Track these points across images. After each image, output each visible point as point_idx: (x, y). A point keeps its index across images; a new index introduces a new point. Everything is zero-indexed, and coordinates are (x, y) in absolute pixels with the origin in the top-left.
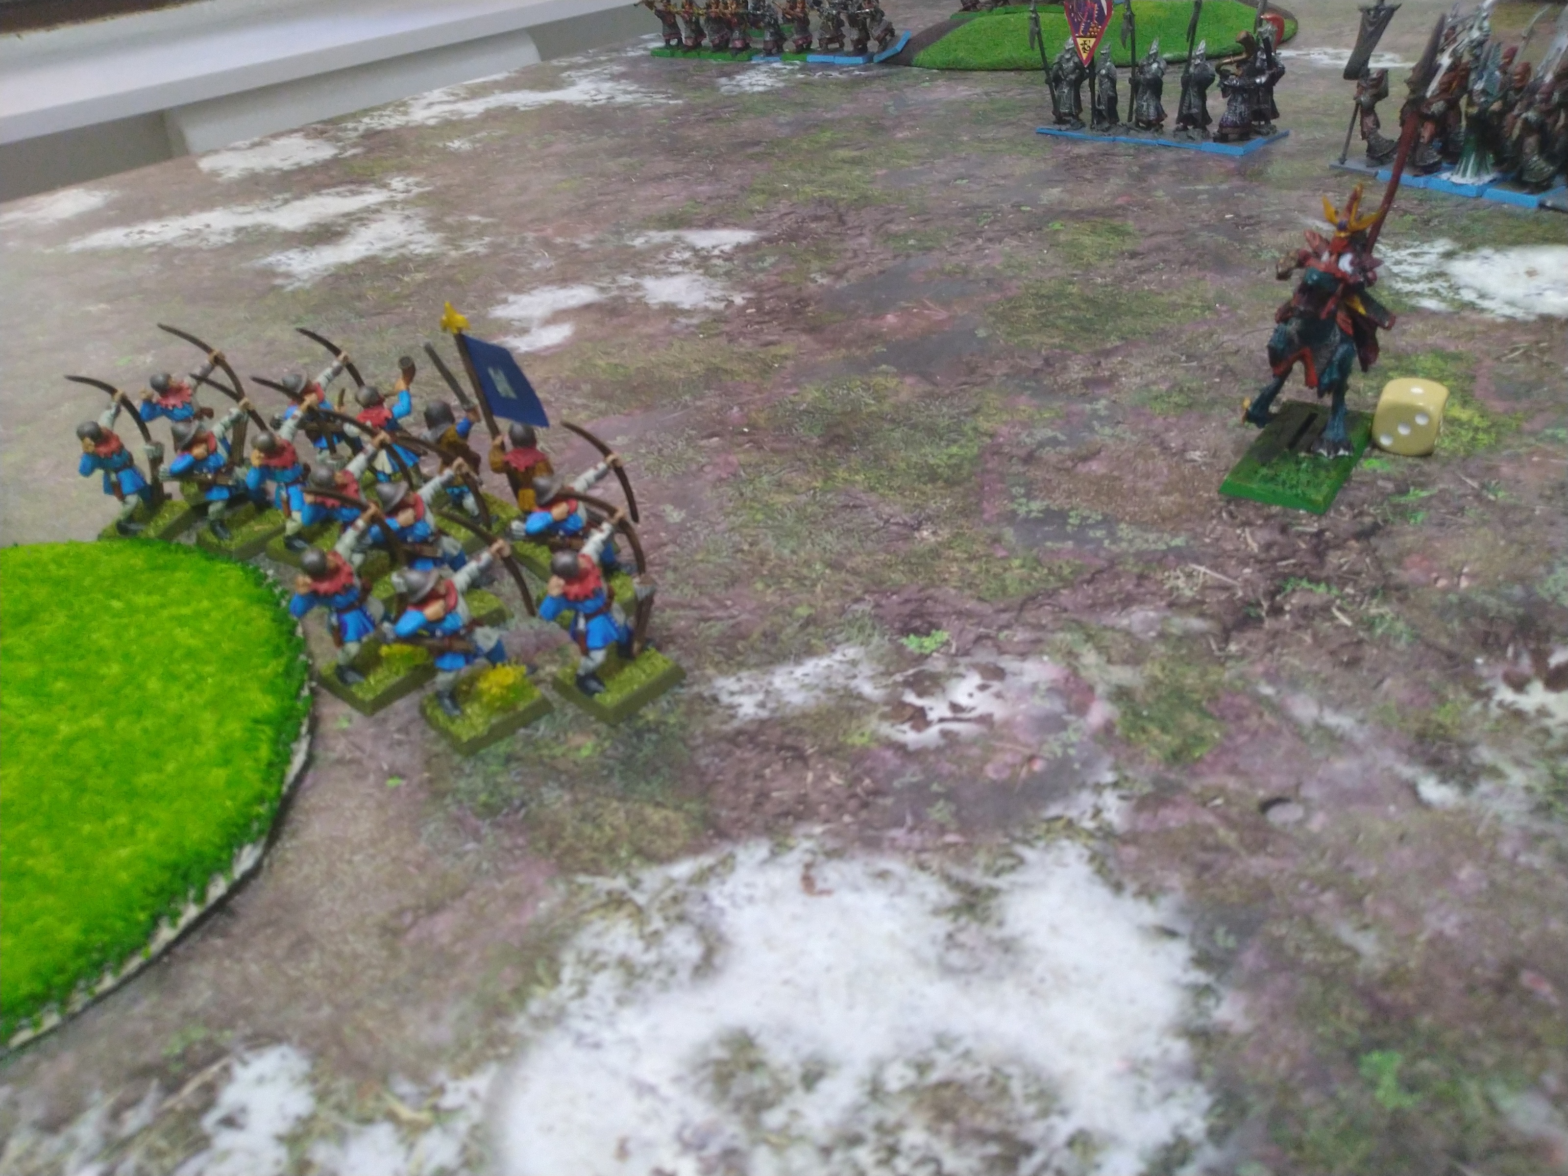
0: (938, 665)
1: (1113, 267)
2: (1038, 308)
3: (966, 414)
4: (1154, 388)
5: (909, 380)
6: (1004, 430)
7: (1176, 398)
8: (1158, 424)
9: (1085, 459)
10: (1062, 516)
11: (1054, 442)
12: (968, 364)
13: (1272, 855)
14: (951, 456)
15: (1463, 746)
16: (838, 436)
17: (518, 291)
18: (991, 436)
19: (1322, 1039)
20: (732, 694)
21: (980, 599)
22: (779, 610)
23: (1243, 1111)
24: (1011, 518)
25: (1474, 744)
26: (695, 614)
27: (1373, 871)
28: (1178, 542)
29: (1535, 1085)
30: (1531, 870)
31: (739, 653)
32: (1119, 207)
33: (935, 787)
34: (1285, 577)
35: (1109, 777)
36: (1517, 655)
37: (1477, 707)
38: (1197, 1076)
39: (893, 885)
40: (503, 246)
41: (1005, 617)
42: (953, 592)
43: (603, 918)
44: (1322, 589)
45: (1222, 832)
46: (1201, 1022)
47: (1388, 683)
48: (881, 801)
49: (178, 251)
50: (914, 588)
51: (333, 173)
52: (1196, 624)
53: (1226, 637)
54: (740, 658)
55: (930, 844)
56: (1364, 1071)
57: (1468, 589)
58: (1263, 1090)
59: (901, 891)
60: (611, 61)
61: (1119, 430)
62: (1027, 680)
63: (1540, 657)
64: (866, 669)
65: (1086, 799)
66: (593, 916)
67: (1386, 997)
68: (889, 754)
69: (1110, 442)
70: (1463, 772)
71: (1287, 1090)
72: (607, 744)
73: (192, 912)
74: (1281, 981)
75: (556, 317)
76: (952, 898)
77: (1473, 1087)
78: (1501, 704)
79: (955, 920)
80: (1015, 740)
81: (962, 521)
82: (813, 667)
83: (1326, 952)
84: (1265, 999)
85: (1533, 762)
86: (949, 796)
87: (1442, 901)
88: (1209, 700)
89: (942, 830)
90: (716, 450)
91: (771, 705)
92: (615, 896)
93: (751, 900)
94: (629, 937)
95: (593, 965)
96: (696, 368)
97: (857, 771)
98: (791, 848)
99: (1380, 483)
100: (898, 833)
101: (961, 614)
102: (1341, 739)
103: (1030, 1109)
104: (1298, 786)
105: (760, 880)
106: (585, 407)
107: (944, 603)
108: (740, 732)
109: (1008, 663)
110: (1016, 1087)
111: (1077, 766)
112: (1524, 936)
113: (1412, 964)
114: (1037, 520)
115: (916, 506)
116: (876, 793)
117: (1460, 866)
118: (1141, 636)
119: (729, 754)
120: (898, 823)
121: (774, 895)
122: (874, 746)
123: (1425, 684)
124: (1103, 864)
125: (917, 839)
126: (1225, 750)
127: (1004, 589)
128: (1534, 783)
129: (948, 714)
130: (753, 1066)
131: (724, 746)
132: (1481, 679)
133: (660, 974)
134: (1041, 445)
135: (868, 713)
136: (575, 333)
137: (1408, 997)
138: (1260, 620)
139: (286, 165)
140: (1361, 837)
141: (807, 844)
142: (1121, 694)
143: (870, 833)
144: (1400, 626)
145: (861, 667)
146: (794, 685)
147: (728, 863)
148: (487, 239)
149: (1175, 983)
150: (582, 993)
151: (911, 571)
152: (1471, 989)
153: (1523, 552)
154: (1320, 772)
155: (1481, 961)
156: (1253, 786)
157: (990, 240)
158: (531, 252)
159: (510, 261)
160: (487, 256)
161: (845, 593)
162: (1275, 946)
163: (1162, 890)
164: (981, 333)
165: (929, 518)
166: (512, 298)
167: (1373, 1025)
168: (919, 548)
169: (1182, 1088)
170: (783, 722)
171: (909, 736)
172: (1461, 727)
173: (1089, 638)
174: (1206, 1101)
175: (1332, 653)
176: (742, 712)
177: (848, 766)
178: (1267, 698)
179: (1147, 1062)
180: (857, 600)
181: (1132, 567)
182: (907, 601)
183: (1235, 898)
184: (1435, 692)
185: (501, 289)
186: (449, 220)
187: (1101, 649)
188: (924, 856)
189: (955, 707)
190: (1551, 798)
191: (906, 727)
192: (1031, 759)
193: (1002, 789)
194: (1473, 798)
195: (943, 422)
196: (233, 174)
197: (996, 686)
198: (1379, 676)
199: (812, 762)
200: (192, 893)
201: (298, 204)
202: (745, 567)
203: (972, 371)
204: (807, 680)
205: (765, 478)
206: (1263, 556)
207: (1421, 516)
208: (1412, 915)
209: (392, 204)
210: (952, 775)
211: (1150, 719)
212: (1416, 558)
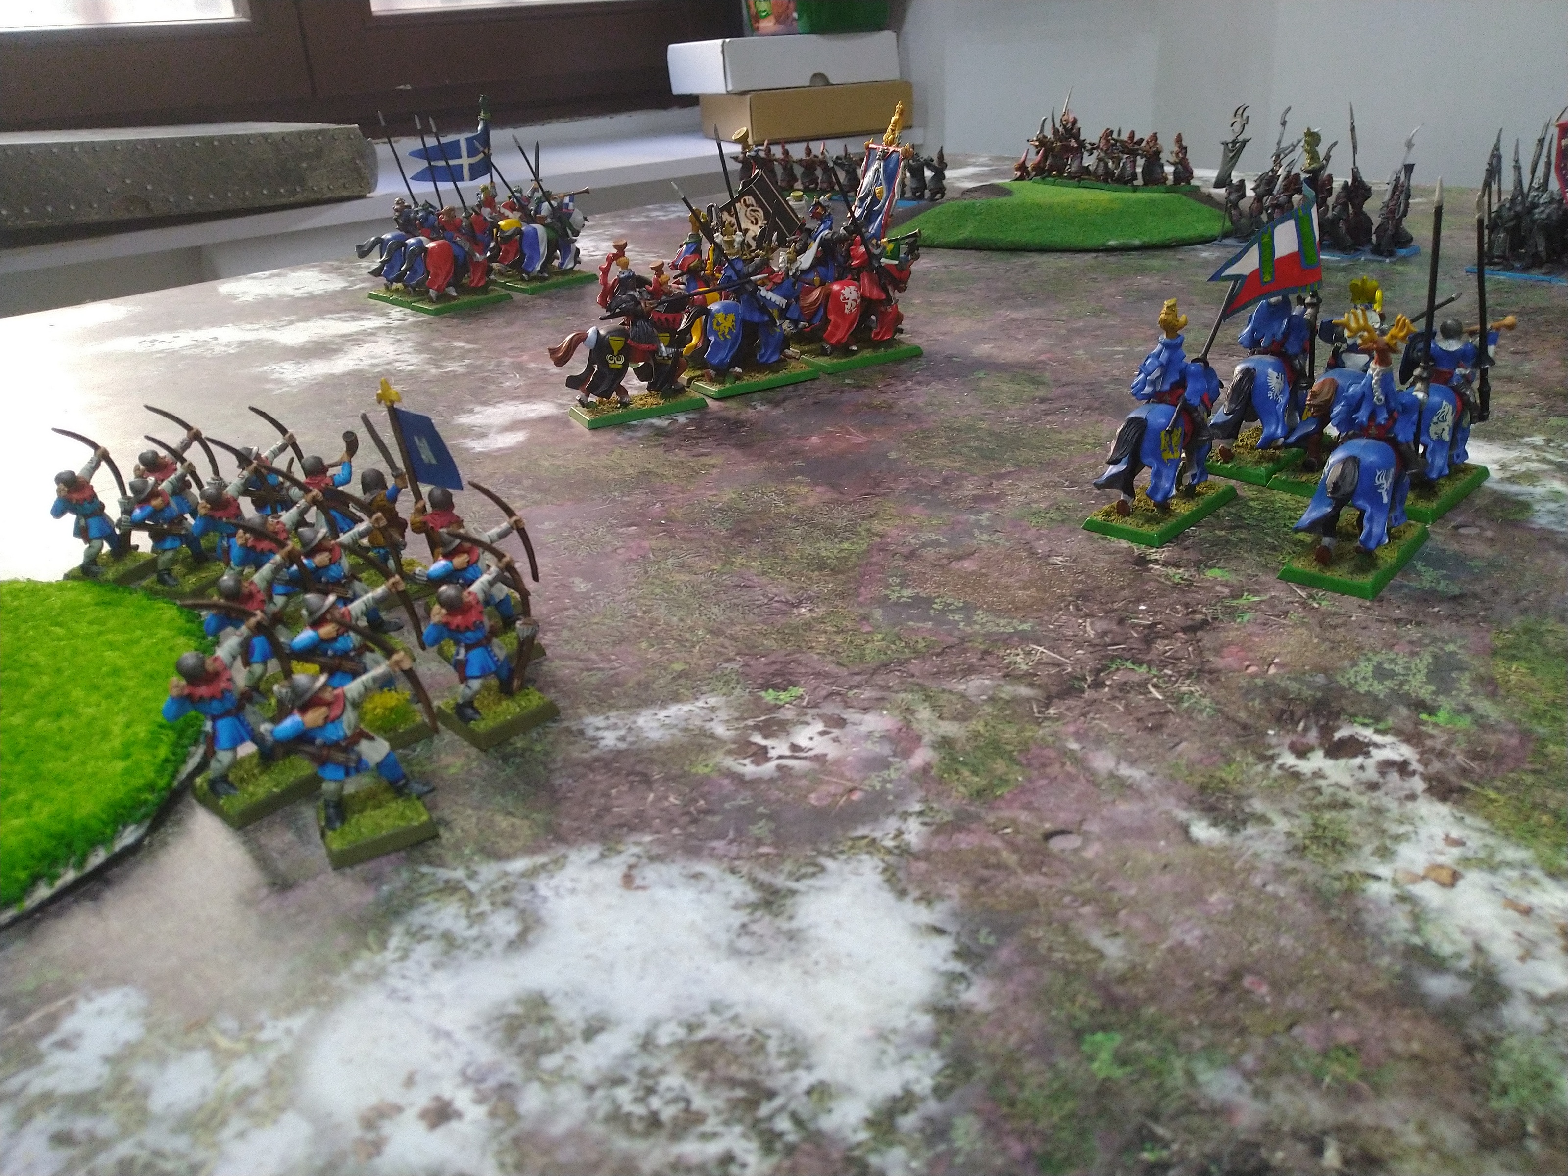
0: (788, 714)
1: (1023, 409)
2: (948, 438)
3: (863, 518)
4: (1035, 506)
5: (819, 489)
6: (894, 532)
7: (1053, 515)
8: (1030, 535)
9: (960, 558)
10: (929, 601)
11: (936, 544)
12: (875, 478)
13: (1045, 874)
14: (842, 550)
15: (1238, 798)
16: (745, 530)
17: (485, 403)
18: (881, 536)
19: (1054, 1021)
20: (598, 729)
21: (839, 664)
22: (655, 665)
23: (969, 1074)
24: (883, 601)
25: (1250, 797)
26: (580, 665)
27: (1133, 892)
28: (1025, 627)
29: (1234, 1063)
30: (1275, 897)
31: (613, 697)
32: (1040, 362)
33: (761, 809)
34: (1113, 659)
35: (917, 807)
36: (1306, 729)
37: (1260, 768)
38: (935, 1043)
39: (704, 884)
40: (478, 367)
41: (858, 678)
42: (816, 657)
43: (437, 900)
44: (1144, 669)
45: (1005, 854)
46: (949, 1002)
47: (1184, 745)
48: (710, 818)
49: (184, 357)
50: (784, 652)
51: (340, 302)
52: (1024, 691)
53: (1048, 701)
54: (611, 701)
55: (745, 854)
56: (1086, 1048)
57: (1274, 675)
58: (992, 1058)
59: (709, 890)
60: (614, 224)
61: (995, 537)
62: (864, 729)
63: (1326, 732)
64: (723, 715)
65: (892, 824)
66: (428, 899)
67: (1119, 991)
68: (726, 782)
69: (984, 545)
70: (1234, 818)
71: (1013, 1059)
72: (474, 764)
73: (70, 875)
74: (1029, 973)
75: (514, 426)
76: (753, 896)
77: (1178, 1064)
78: (1281, 767)
79: (752, 913)
80: (842, 776)
81: (838, 602)
82: (675, 711)
83: (1074, 953)
84: (1011, 987)
85: (1299, 813)
86: (770, 817)
87: (1189, 918)
88: (1020, 751)
89: (759, 842)
90: (632, 537)
91: (630, 739)
92: (452, 884)
93: (573, 891)
94: (456, 916)
95: (419, 937)
96: (630, 471)
97: (694, 794)
98: (620, 852)
99: (1218, 588)
100: (719, 845)
101: (818, 675)
102: (1130, 787)
103: (782, 1063)
104: (1081, 823)
105: (585, 876)
106: (523, 497)
107: (806, 666)
108: (596, 759)
109: (850, 715)
110: (772, 1046)
111: (891, 798)
112: (1255, 948)
113: (1149, 966)
114: (907, 605)
115: (800, 588)
116: (707, 812)
117: (1211, 892)
118: (973, 699)
119: (583, 776)
120: (721, 836)
121: (595, 887)
122: (714, 775)
123: (1216, 747)
124: (894, 874)
125: (734, 849)
126: (1023, 790)
127: (862, 657)
128: (1294, 830)
129: (788, 753)
130: (542, 1021)
131: (580, 770)
132: (1270, 747)
133: (477, 946)
134: (924, 545)
135: (715, 749)
136: (529, 439)
137: (1139, 991)
138: (1082, 691)
139: (298, 294)
140: (1128, 865)
141: (635, 850)
142: (945, 744)
143: (694, 843)
144: (1206, 701)
145: (718, 713)
146: (656, 724)
147: (560, 863)
148: (467, 361)
149: (934, 970)
150: (404, 957)
151: (783, 639)
152: (1197, 987)
153: (1332, 649)
154: (1105, 812)
155: (1212, 967)
156: (1041, 820)
157: (919, 383)
158: (504, 374)
159: (484, 380)
160: (463, 375)
161: (720, 654)
162: (1031, 945)
163: (940, 897)
164: (893, 455)
165: (809, 598)
166: (478, 409)
167: (1103, 1011)
168: (795, 621)
169: (919, 1053)
170: (638, 753)
171: (748, 768)
172: (1241, 783)
173: (928, 698)
174: (938, 1064)
175: (1139, 720)
176: (603, 743)
177: (687, 790)
178: (1072, 751)
179: (894, 1031)
180: (728, 660)
181: (980, 645)
182: (774, 663)
183: (1004, 907)
184: (1224, 755)
185: (471, 402)
186: (436, 344)
187: (934, 708)
188: (737, 863)
189: (795, 748)
190: (1307, 842)
191: (747, 761)
192: (852, 790)
193: (820, 813)
194: (1238, 839)
195: (841, 523)
196: (249, 298)
197: (836, 732)
198: (1177, 740)
199: (656, 786)
200: (73, 860)
201: (301, 325)
202: (635, 630)
203: (878, 485)
204: (668, 721)
205: (671, 561)
206: (1097, 641)
207: (1247, 617)
208: (1160, 928)
209: (387, 329)
210: (778, 800)
211: (964, 764)
212: (1234, 649)
